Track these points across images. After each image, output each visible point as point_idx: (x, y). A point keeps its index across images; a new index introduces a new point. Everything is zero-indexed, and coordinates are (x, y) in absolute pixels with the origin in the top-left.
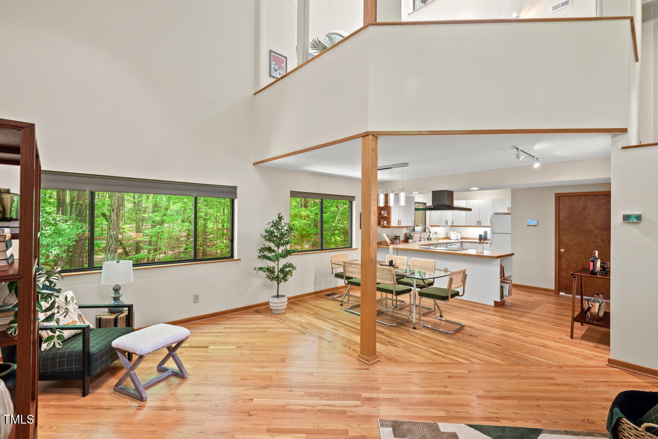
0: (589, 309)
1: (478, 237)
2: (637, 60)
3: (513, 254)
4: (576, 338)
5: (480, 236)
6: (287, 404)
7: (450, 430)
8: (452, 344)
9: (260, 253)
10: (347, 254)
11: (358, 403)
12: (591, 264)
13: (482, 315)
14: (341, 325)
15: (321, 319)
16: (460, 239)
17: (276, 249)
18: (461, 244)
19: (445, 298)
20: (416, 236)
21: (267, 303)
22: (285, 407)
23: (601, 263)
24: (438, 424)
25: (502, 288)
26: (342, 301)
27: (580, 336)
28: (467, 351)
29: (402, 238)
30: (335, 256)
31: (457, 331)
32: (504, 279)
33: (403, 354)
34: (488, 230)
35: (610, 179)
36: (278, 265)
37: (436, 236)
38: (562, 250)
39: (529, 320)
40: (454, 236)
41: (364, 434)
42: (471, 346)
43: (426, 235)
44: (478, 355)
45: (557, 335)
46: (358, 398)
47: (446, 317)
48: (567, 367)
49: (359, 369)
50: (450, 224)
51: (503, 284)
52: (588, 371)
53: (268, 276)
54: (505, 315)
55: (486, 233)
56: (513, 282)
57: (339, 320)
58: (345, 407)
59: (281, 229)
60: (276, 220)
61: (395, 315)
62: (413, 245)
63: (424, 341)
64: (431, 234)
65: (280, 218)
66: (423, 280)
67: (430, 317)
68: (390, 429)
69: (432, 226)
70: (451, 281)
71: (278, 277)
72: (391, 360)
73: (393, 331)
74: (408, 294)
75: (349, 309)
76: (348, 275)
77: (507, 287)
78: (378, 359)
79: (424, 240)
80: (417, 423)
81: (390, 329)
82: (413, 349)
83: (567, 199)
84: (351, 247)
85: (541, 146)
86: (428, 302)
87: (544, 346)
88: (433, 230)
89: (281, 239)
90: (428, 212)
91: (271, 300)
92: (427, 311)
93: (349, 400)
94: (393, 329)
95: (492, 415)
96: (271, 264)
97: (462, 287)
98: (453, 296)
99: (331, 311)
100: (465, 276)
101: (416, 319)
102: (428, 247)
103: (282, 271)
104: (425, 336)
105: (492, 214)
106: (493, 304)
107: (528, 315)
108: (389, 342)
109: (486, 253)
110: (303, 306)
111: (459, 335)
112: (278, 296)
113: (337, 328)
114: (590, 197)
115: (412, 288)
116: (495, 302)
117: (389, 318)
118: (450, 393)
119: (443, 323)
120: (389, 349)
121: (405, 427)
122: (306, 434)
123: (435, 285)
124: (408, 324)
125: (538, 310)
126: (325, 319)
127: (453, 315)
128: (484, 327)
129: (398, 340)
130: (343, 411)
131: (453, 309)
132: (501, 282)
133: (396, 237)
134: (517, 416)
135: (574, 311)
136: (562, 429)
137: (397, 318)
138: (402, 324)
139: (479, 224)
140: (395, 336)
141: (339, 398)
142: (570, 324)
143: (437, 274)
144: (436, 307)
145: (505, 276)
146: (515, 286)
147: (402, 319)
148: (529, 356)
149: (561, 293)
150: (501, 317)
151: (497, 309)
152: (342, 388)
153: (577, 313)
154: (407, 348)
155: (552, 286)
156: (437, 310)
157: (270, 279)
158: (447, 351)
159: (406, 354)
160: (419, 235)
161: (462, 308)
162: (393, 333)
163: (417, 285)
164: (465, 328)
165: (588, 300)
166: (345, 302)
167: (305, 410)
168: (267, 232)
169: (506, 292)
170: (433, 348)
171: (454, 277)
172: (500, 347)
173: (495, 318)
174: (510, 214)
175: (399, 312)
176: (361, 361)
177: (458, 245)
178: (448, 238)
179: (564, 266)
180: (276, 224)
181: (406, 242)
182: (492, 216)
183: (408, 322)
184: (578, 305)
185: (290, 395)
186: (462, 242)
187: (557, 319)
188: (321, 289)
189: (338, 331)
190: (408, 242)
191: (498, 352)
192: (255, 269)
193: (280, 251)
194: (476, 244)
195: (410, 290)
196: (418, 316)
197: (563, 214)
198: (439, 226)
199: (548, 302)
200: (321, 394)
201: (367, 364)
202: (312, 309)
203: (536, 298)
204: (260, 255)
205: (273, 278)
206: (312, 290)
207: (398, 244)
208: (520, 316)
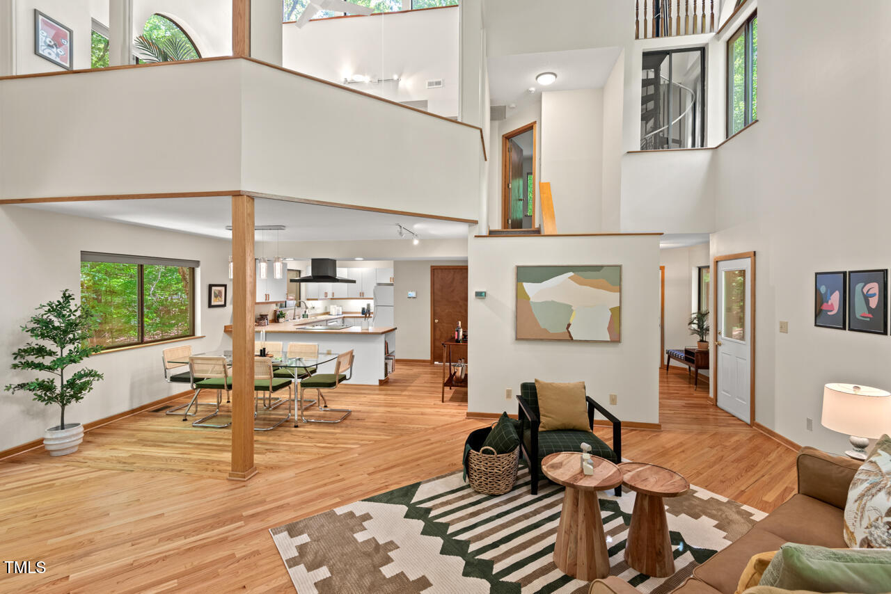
0: (455, 373)
1: (361, 311)
2: (486, 160)
3: (396, 329)
4: (446, 401)
5: (363, 309)
6: (134, 561)
7: (346, 511)
8: (340, 433)
9: (15, 358)
10: (190, 346)
11: (241, 523)
12: (456, 333)
13: (368, 396)
14: (190, 446)
15: (155, 446)
16: (341, 313)
17: (58, 350)
18: (343, 320)
19: (331, 385)
20: (289, 313)
21: (40, 442)
22: (132, 564)
23: (463, 332)
24: (334, 510)
25: (386, 364)
26: (186, 415)
27: (449, 399)
28: (356, 436)
29: (270, 317)
30: (170, 351)
31: (345, 418)
32: (388, 355)
33: (287, 457)
34: (372, 302)
35: (467, 257)
36: (62, 376)
37: (313, 312)
38: (436, 321)
39: (410, 393)
40: (335, 310)
41: (256, 549)
42: (359, 430)
43: (301, 311)
44: (367, 436)
45: (431, 402)
46: (240, 518)
47: (332, 406)
48: (439, 427)
49: (232, 490)
50: (330, 296)
51: (387, 361)
52: (453, 427)
53: (40, 396)
54: (389, 392)
55: (368, 305)
56: (396, 358)
57: (188, 439)
58: (223, 534)
59: (69, 316)
60: (58, 301)
61: (268, 416)
62: (286, 325)
63: (310, 437)
64: (307, 310)
65: (67, 298)
66: (305, 367)
67: (314, 410)
68: (286, 533)
69: (308, 300)
70: (339, 364)
71: (62, 395)
72: (272, 468)
73: (270, 436)
74: (288, 388)
75: (200, 422)
76: (197, 375)
77: (390, 362)
78: (257, 472)
79: (299, 318)
80: (313, 517)
81: (267, 435)
82: (297, 450)
83: (439, 271)
84: (194, 335)
85: (419, 226)
86: (311, 393)
87: (422, 414)
88: (310, 304)
89: (66, 332)
90: (303, 284)
91: (48, 436)
92: (309, 405)
93: (227, 525)
94: (270, 433)
95: (382, 485)
96: (44, 376)
97: (349, 370)
98: (340, 381)
99: (170, 432)
100: (352, 357)
101: (298, 416)
102: (303, 327)
103: (71, 384)
104: (310, 432)
105: (375, 285)
106: (377, 383)
107: (409, 388)
108: (267, 449)
109: (371, 330)
110: (112, 434)
111: (347, 422)
112: (63, 427)
113: (187, 451)
114: (457, 270)
115: (293, 380)
116: (380, 381)
117: (262, 422)
118: (343, 480)
119: (328, 412)
120: (268, 457)
121: (301, 525)
122: (178, 578)
123: (318, 372)
124: (288, 423)
125: (417, 383)
126: (162, 444)
127: (339, 402)
128: (371, 408)
129: (278, 445)
130: (222, 538)
131: (337, 396)
132: (386, 359)
133: (261, 316)
134: (402, 479)
135: (444, 377)
136: (434, 477)
137: (270, 420)
138: (280, 426)
139: (362, 296)
140: (273, 440)
141: (213, 527)
142: (441, 390)
143: (322, 358)
144: (321, 398)
145: (390, 352)
146: (398, 361)
147: (280, 420)
148: (410, 426)
149: (436, 363)
150: (386, 395)
151: (381, 387)
152: (213, 516)
153: (446, 379)
154: (291, 450)
155: (428, 357)
156: (322, 401)
157: (44, 400)
158: (336, 441)
159: (291, 457)
160: (293, 311)
161: (347, 393)
162: (271, 438)
163: (298, 375)
164: (353, 413)
165: (454, 366)
166: (190, 415)
167: (166, 556)
168: (37, 321)
169: (390, 369)
170: (320, 443)
171: (341, 360)
172: (386, 424)
173: (380, 398)
174: (392, 285)
175: (273, 412)
176: (233, 480)
177: (340, 321)
178: (328, 313)
179: (438, 337)
180: (57, 309)
181: (276, 322)
182: (375, 287)
183: (287, 421)
184: (447, 371)
185: (136, 549)
186: (344, 317)
187: (431, 387)
188: (142, 404)
189: (189, 454)
190: (278, 322)
191: (384, 429)
192: (8, 388)
193: (66, 352)
194: (359, 319)
195: (290, 382)
196: (300, 413)
197: (437, 286)
198: (317, 299)
199: (426, 373)
200: (185, 532)
201: (245, 481)
202: (133, 436)
203: (416, 370)
204: (16, 362)
205: (50, 400)
206: (125, 408)
207: (265, 325)
208: (402, 391)
